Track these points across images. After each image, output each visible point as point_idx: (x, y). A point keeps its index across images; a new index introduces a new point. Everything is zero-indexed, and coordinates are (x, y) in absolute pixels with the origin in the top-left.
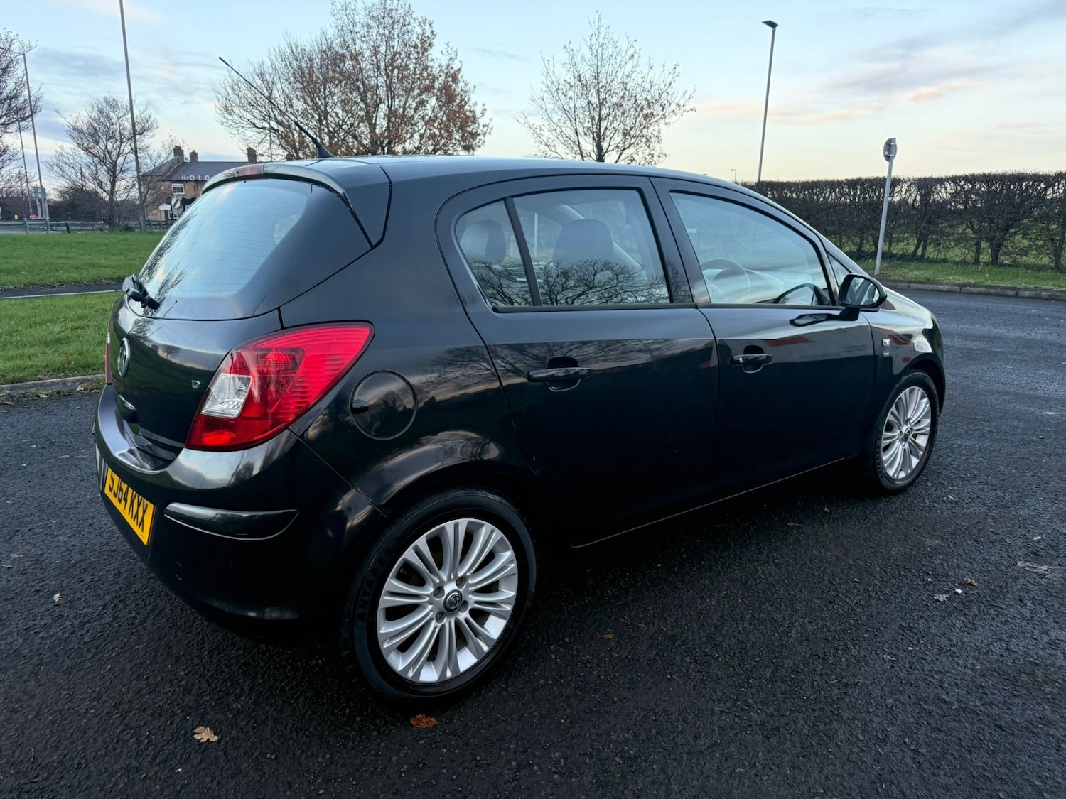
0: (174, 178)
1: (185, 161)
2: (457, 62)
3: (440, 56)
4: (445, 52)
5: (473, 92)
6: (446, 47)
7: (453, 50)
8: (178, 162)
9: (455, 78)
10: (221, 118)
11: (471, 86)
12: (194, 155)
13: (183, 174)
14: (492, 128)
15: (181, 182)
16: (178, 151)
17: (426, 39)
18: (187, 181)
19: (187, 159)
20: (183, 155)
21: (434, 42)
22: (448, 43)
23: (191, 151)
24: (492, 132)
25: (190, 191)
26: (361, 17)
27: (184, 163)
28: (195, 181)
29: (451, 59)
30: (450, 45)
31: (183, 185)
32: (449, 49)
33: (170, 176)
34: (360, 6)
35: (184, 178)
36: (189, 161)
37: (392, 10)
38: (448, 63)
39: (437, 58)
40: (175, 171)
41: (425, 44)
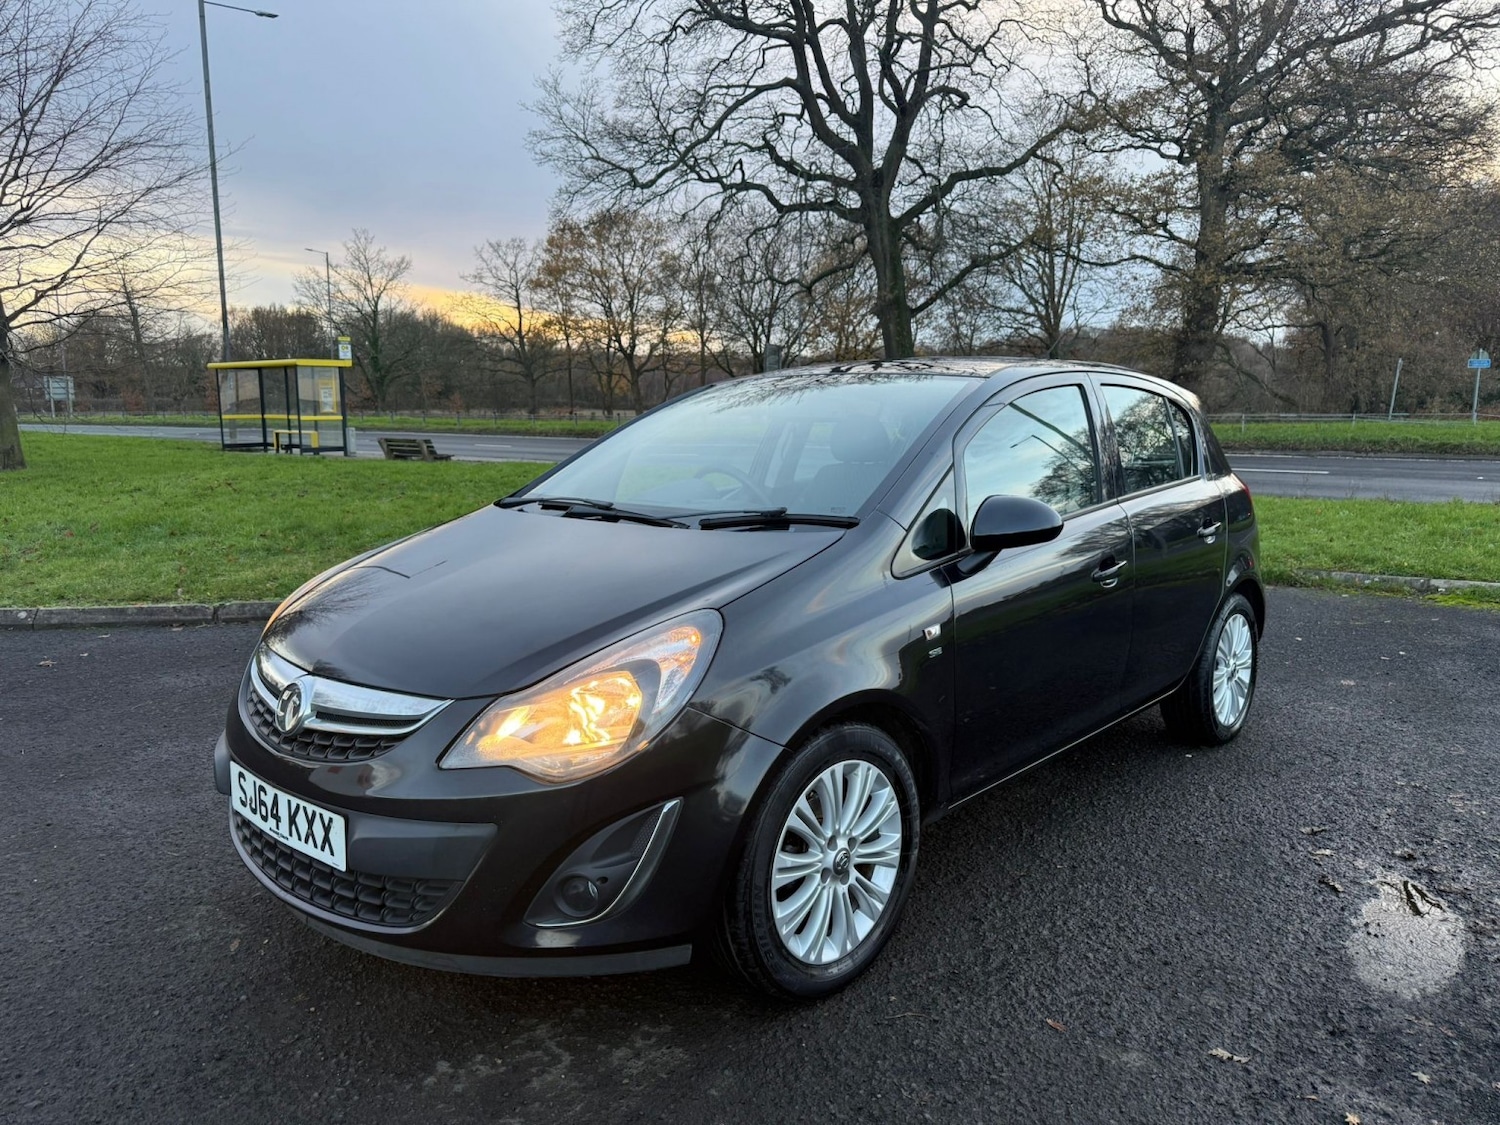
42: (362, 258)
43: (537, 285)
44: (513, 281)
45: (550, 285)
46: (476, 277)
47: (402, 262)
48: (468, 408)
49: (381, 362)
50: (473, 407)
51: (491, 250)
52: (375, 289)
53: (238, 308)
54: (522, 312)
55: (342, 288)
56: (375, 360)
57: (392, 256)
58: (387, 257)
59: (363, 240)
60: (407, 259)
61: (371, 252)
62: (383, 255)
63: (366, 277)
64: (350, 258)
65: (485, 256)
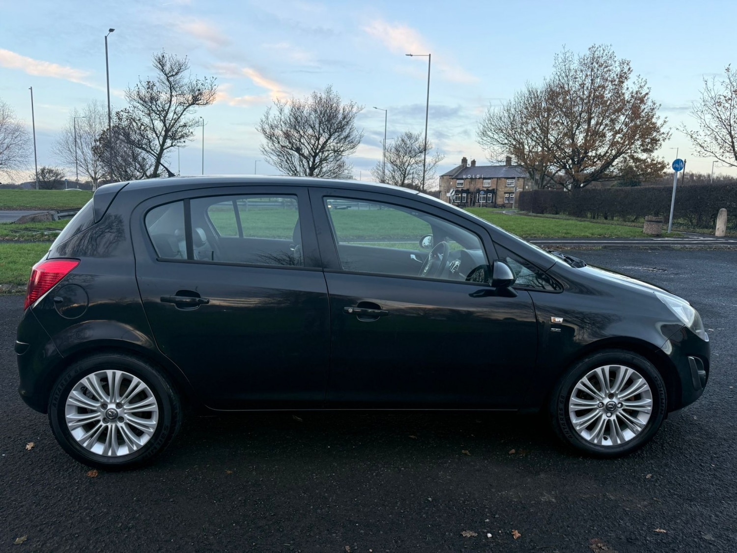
0: (459, 177)
1: (468, 166)
2: (645, 88)
3: (633, 86)
4: (636, 82)
5: (658, 109)
6: (637, 78)
7: (643, 80)
8: (463, 167)
9: (642, 101)
10: (479, 139)
11: (658, 104)
12: (474, 162)
13: (465, 175)
14: (671, 135)
15: (462, 179)
16: (464, 160)
17: (623, 74)
18: (466, 179)
19: (469, 165)
20: (467, 162)
21: (630, 76)
22: (640, 75)
23: (472, 160)
24: (671, 137)
25: (467, 185)
26: (575, 65)
27: (467, 168)
28: (470, 178)
29: (641, 87)
30: (641, 77)
31: (463, 181)
32: (640, 80)
33: (457, 176)
34: (576, 58)
35: (464, 177)
36: (470, 166)
37: (599, 57)
38: (637, 89)
39: (630, 87)
40: (460, 173)
41: (622, 77)
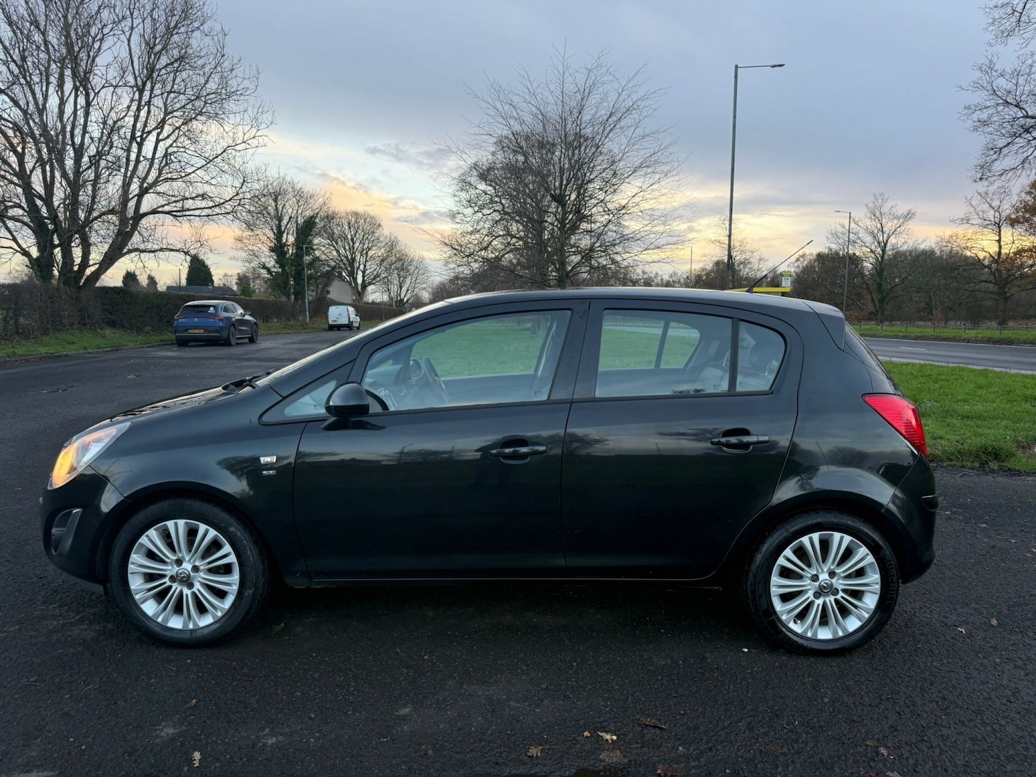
42: (878, 214)
43: (1013, 222)
44: (997, 221)
45: (1027, 220)
46: (963, 219)
47: (908, 214)
48: (947, 320)
49: (884, 287)
50: (951, 319)
51: (979, 197)
52: (885, 235)
53: (807, 253)
54: (1002, 243)
55: (861, 235)
56: (880, 285)
57: (901, 209)
58: (897, 211)
59: (880, 201)
60: (913, 211)
61: (886, 209)
62: (894, 209)
63: (879, 226)
64: (869, 215)
65: (974, 203)
